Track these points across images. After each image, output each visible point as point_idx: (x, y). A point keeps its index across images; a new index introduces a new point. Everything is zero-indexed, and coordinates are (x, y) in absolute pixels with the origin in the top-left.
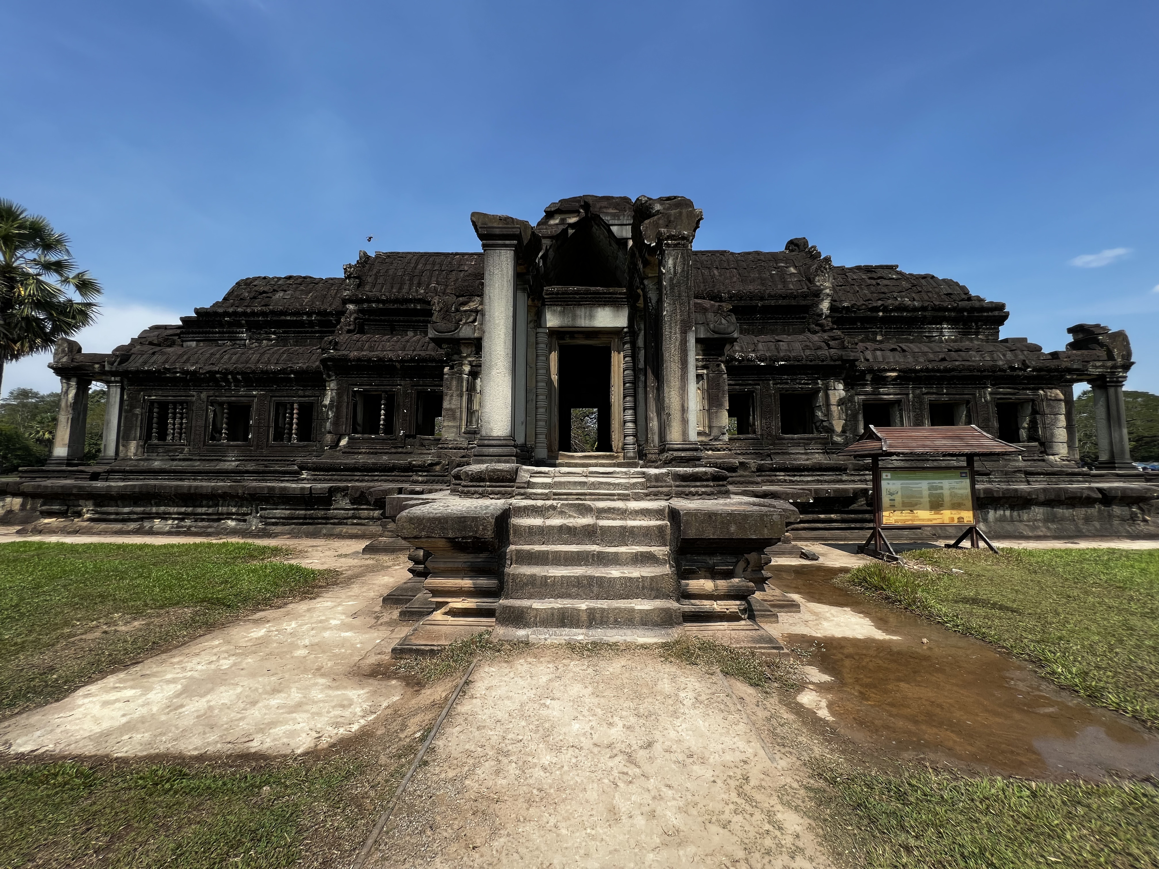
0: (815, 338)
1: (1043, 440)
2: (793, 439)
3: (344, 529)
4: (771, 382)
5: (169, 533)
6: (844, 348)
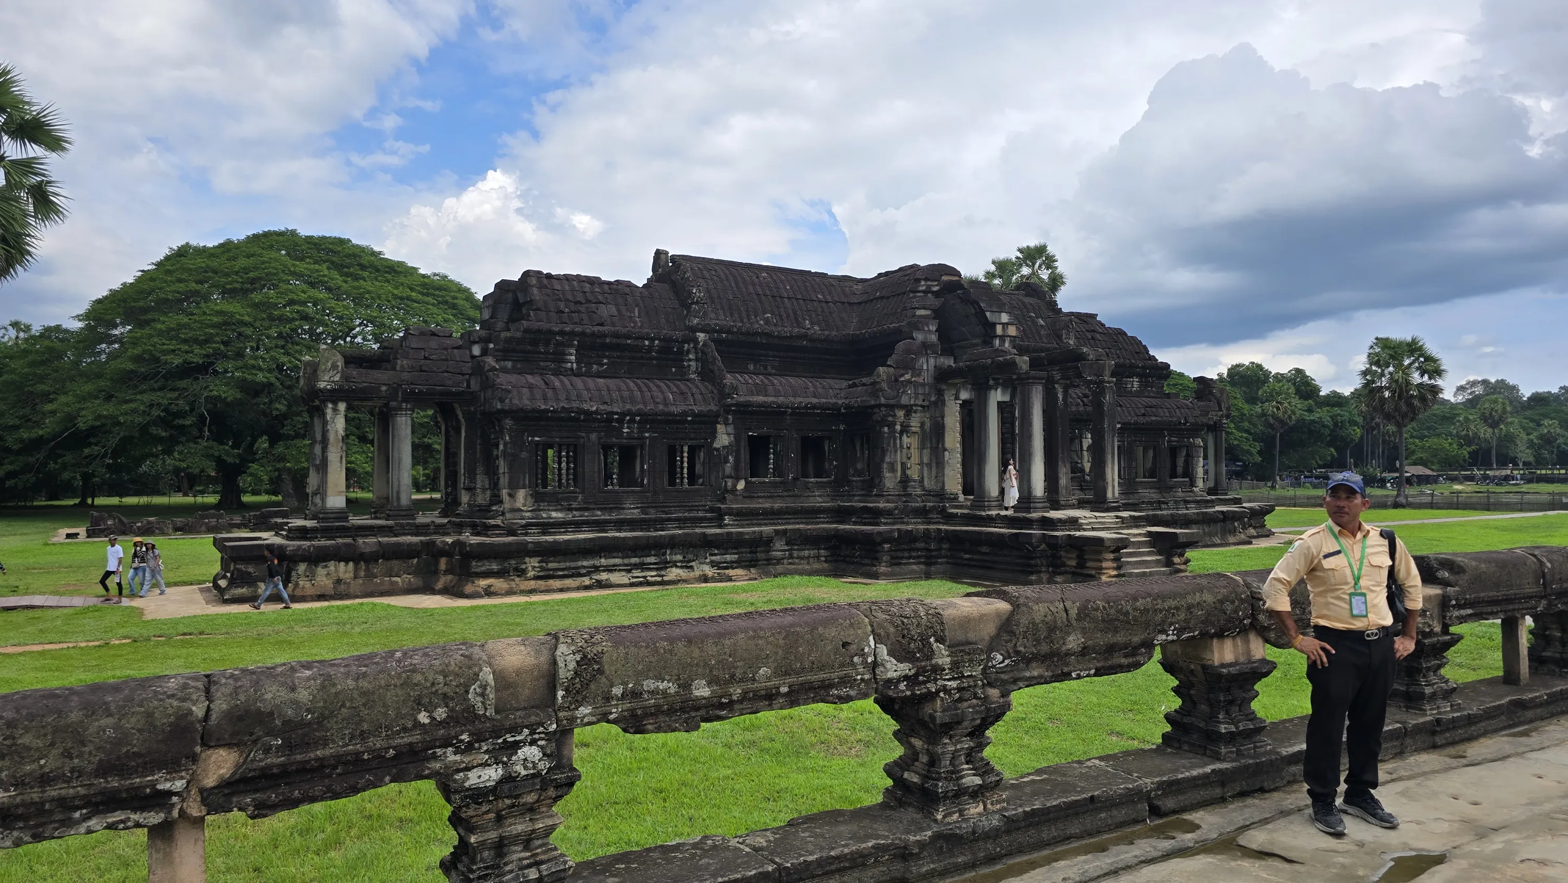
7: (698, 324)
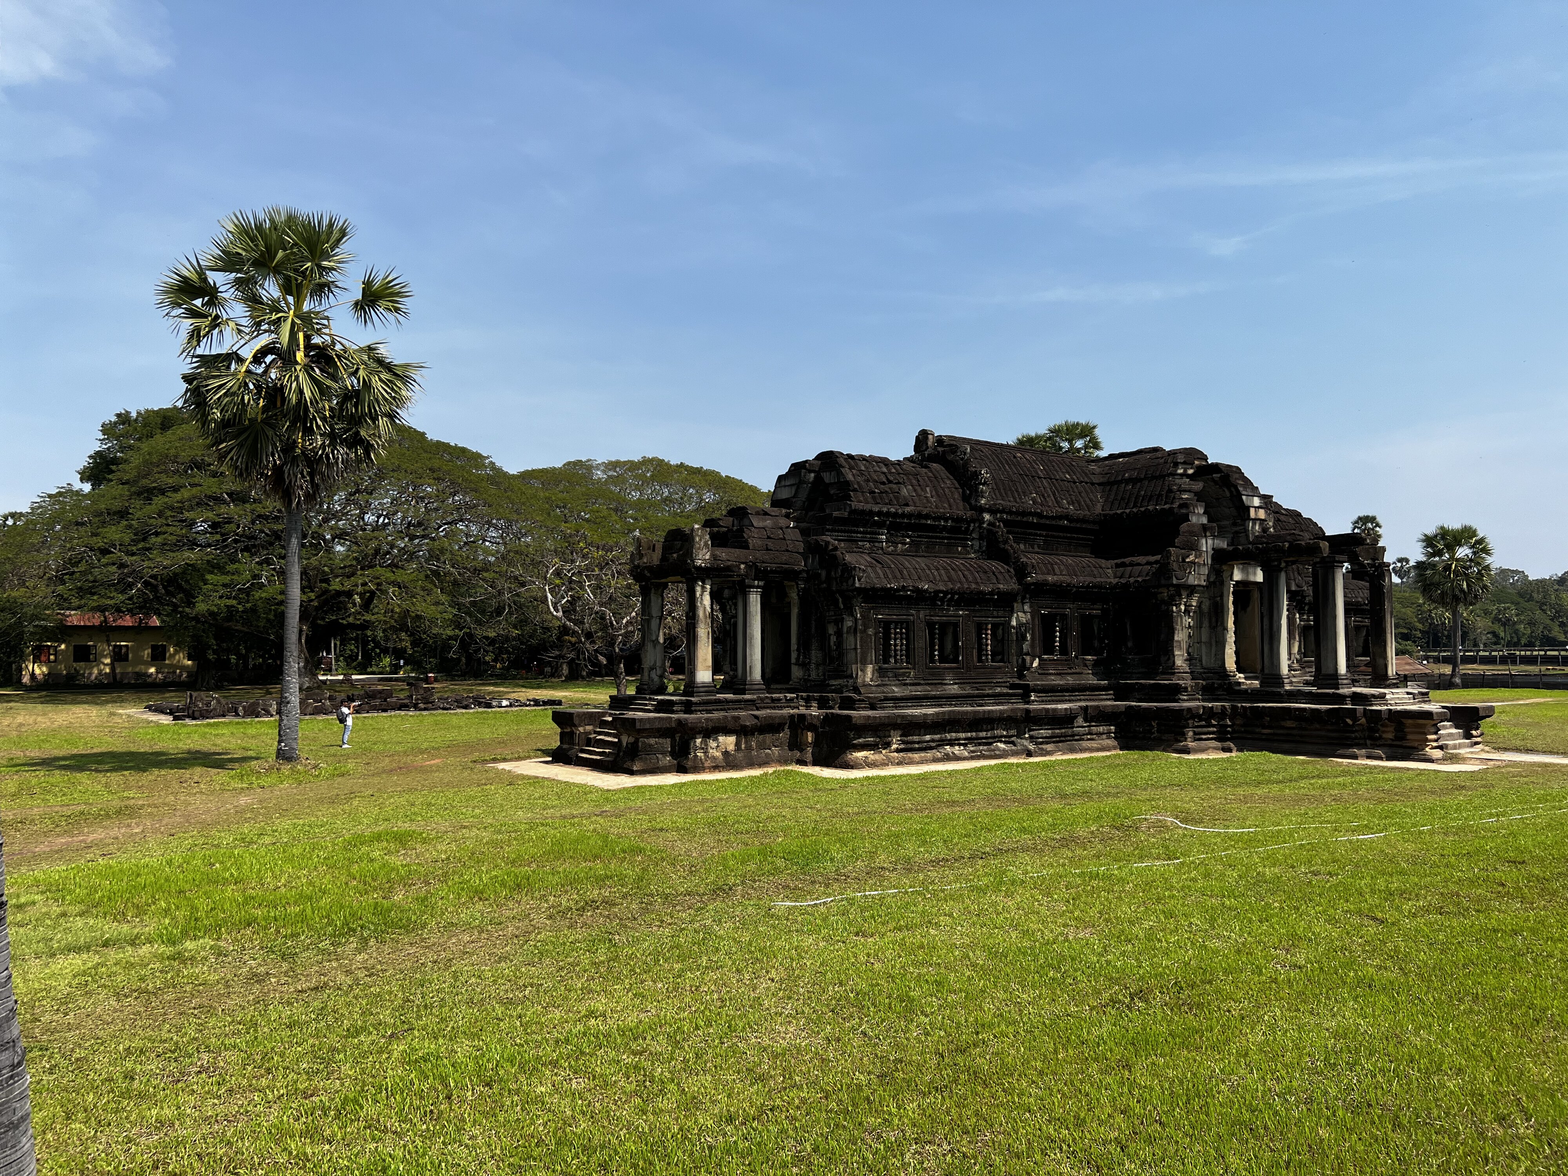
7: (986, 504)
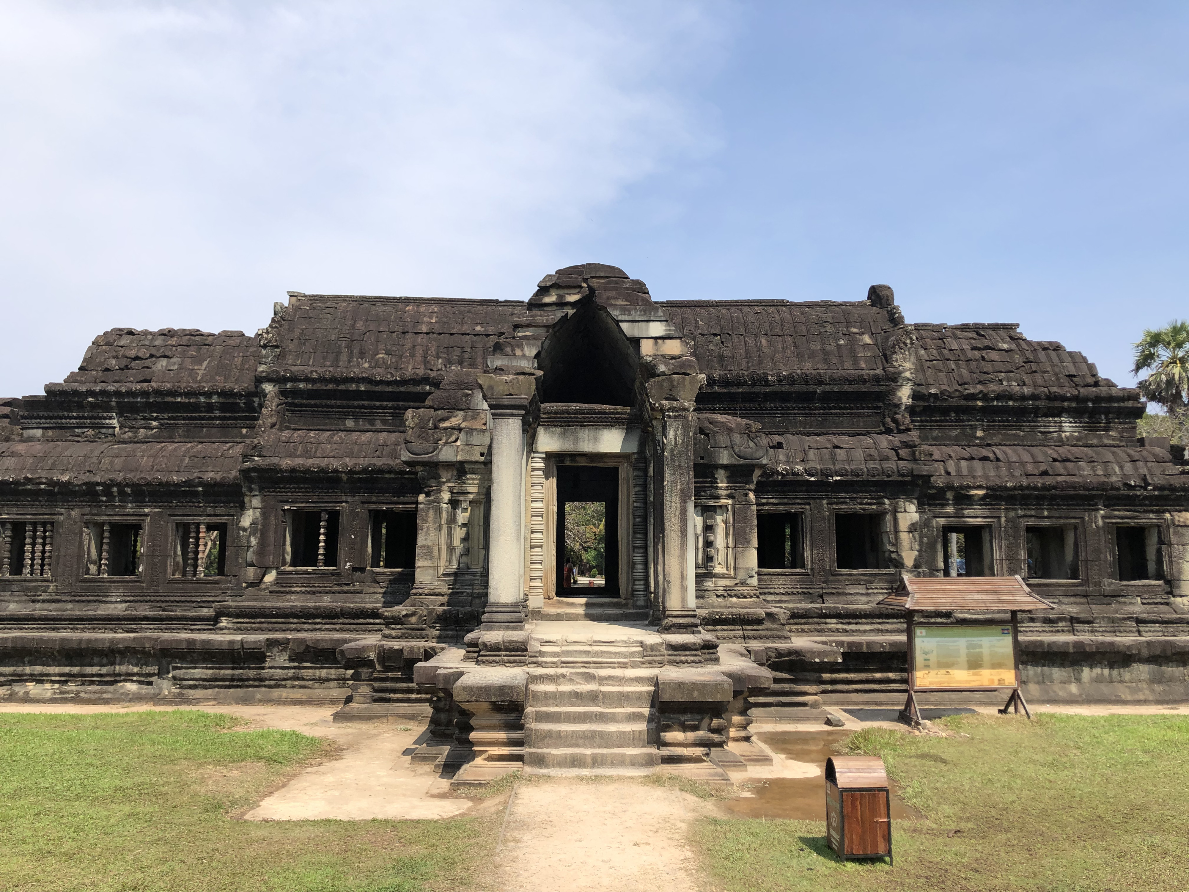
0: (884, 441)
1: (1169, 578)
2: (851, 575)
3: (284, 693)
4: (825, 501)
5: (53, 701)
6: (915, 460)
